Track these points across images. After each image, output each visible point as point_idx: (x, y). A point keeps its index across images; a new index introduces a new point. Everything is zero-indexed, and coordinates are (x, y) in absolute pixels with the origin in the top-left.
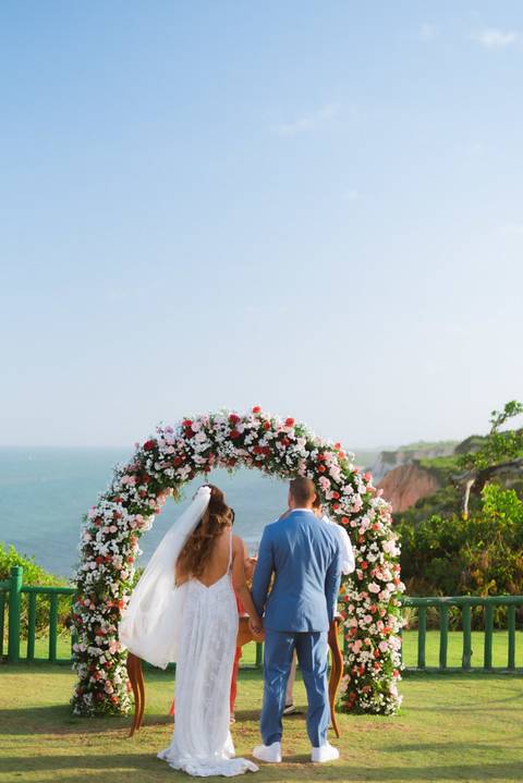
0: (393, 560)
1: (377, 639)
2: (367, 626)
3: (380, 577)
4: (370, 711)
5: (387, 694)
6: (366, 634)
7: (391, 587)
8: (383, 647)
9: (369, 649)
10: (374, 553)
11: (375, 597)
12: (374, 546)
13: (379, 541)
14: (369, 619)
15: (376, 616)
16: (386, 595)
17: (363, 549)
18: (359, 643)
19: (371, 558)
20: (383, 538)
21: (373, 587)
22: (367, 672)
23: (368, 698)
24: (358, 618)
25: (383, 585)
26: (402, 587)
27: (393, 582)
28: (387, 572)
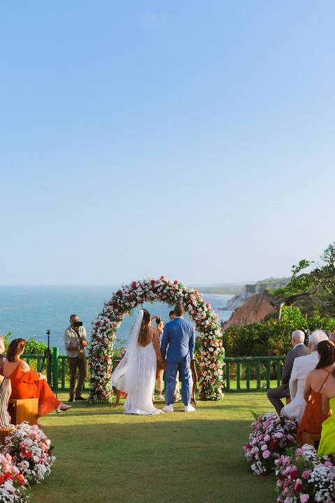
0: (219, 338)
1: (213, 370)
2: (209, 365)
3: (213, 345)
4: (210, 399)
5: (217, 393)
6: (209, 369)
7: (218, 349)
8: (216, 374)
9: (210, 375)
10: (211, 335)
11: (212, 354)
12: (211, 333)
13: (213, 330)
14: (209, 362)
15: (212, 362)
16: (216, 352)
17: (207, 334)
18: (206, 372)
19: (210, 337)
20: (215, 329)
21: (211, 349)
22: (209, 384)
23: (210, 394)
24: (205, 362)
25: (215, 348)
26: (223, 349)
27: (219, 347)
28: (216, 343)
